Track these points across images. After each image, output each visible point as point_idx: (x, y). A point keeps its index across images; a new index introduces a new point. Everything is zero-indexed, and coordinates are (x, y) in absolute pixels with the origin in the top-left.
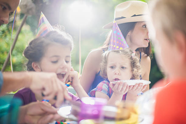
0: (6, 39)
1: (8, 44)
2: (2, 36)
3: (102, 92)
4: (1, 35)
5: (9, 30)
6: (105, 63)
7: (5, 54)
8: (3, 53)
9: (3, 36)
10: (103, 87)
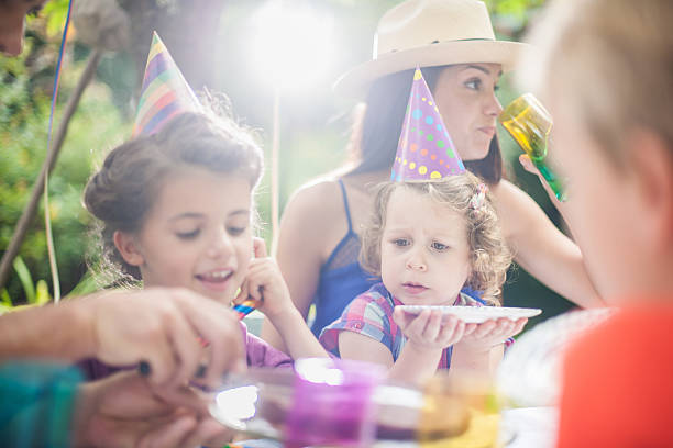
0: (24, 135)
1: (30, 153)
2: (9, 123)
3: (362, 332)
4: (3, 118)
5: (33, 103)
6: (376, 223)
7: (21, 189)
8: (11, 184)
9: (14, 125)
10: (366, 315)
